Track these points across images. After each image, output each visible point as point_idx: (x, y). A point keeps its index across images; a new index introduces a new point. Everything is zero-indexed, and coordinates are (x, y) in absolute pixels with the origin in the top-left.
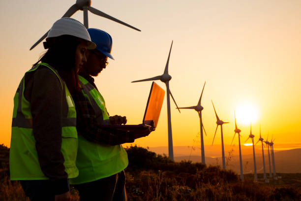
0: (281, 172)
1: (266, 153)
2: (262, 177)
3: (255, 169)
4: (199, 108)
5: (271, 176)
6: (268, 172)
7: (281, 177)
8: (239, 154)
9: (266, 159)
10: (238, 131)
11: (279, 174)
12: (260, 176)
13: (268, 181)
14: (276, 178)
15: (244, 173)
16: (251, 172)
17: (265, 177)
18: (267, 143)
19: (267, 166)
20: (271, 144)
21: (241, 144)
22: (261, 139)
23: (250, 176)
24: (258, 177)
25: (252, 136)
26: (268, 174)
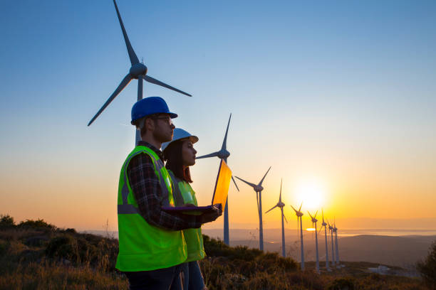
0: (345, 260)
1: (329, 240)
2: (324, 266)
3: (317, 257)
4: (258, 189)
5: (333, 264)
6: (331, 259)
7: (343, 266)
9: (329, 246)
10: (299, 214)
11: (342, 263)
12: (322, 264)
13: (329, 270)
14: (339, 267)
15: (305, 261)
16: (314, 259)
17: (327, 266)
18: (330, 228)
20: (335, 230)
21: (303, 229)
22: (324, 224)
23: (313, 264)
24: (320, 266)
25: (314, 220)
26: (331, 262)
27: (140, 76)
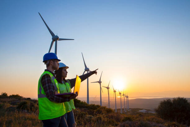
0: (131, 108)
1: (125, 100)
2: (124, 110)
3: (121, 107)
4: (100, 82)
5: (127, 110)
6: (126, 108)
7: (130, 110)
8: (115, 101)
9: (126, 103)
10: (115, 91)
11: (130, 109)
12: (123, 109)
13: (126, 111)
14: (129, 110)
15: (117, 108)
16: (120, 108)
18: (126, 96)
19: (126, 105)
20: (127, 97)
21: (116, 97)
22: (124, 95)
23: (119, 109)
24: (122, 110)
25: (120, 94)
26: (126, 109)
27: (56, 40)
